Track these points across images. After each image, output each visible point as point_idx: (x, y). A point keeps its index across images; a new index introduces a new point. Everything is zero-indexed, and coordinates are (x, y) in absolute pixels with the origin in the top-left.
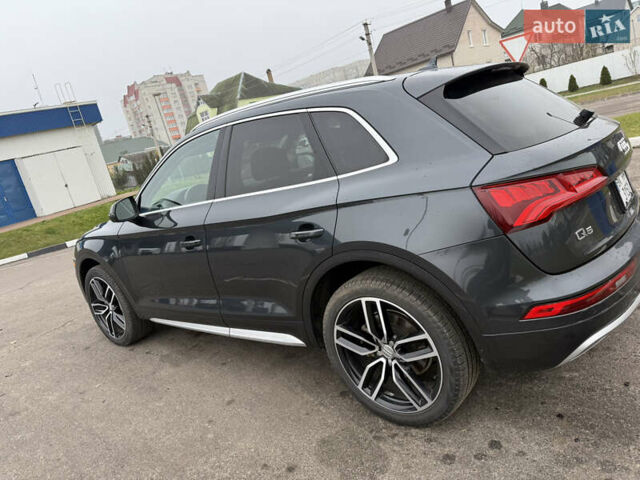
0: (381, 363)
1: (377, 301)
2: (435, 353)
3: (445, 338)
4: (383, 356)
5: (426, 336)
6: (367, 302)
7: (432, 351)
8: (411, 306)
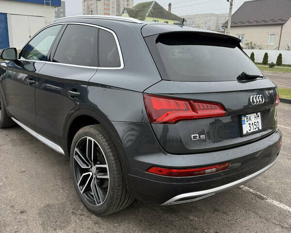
0: (89, 175)
1: (93, 140)
2: (108, 177)
3: (113, 170)
4: (91, 171)
5: (106, 166)
6: (89, 140)
7: (107, 175)
8: (104, 148)
